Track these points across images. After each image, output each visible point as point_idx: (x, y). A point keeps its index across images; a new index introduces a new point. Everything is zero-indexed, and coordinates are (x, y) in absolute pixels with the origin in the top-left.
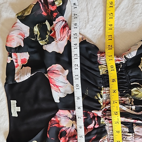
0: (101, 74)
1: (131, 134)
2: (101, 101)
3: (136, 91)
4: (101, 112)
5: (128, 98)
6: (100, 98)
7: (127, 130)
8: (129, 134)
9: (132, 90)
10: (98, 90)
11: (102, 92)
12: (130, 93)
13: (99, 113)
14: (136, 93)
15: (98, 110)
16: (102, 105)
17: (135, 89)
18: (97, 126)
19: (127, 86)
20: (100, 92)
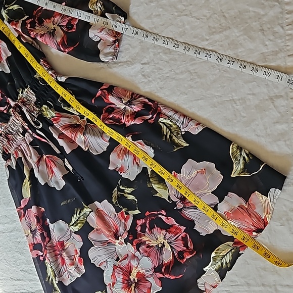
0: (35, 76)
1: (22, 136)
2: (20, 95)
3: (45, 108)
4: (14, 103)
5: (38, 109)
6: (20, 92)
7: (21, 130)
8: (20, 135)
9: (44, 106)
10: (23, 86)
11: (26, 90)
12: (42, 106)
13: (12, 104)
14: (44, 110)
15: (13, 101)
16: (19, 98)
17: (46, 106)
18: (5, 112)
19: (43, 100)
20: (23, 89)
